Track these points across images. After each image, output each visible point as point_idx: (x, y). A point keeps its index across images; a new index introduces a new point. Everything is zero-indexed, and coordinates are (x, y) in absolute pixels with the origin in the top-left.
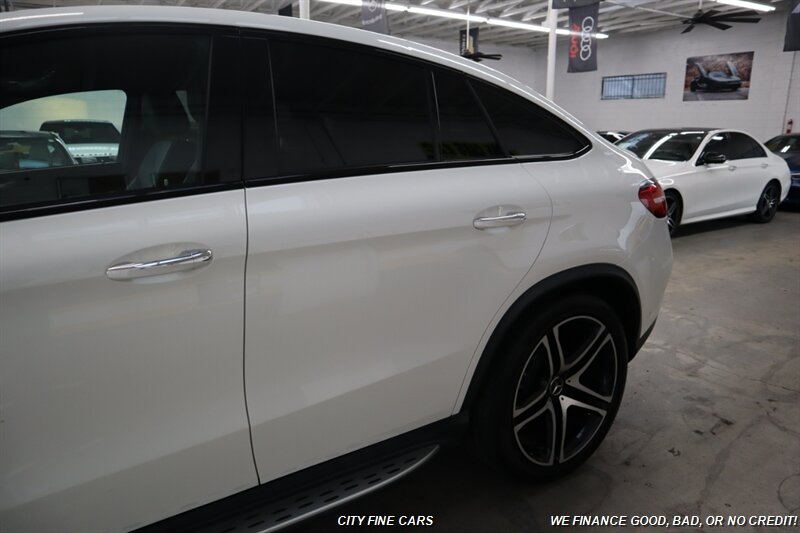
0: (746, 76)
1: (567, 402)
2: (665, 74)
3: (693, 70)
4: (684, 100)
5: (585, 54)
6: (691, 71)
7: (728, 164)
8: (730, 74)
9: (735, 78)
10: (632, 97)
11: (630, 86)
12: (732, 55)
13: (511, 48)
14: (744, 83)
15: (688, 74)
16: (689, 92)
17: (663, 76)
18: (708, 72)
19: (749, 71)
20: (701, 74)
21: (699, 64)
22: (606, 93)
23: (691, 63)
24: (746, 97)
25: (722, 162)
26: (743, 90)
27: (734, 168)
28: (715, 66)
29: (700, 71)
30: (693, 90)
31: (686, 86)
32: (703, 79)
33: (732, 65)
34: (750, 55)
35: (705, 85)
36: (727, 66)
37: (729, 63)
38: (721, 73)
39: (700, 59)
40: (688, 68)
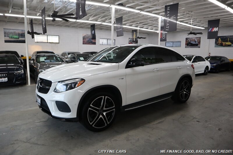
0: (199, 43)
1: (185, 92)
2: (181, 41)
3: (188, 41)
4: (185, 48)
5: (164, 37)
6: (187, 41)
7: (198, 62)
8: (196, 42)
9: (197, 43)
10: (173, 47)
11: (172, 44)
12: (196, 37)
13: (143, 34)
14: (199, 44)
15: (186, 42)
16: (186, 46)
17: (180, 42)
18: (191, 41)
19: (200, 41)
20: (189, 42)
21: (189, 39)
22: (166, 45)
23: (187, 39)
24: (199, 47)
25: (197, 62)
26: (199, 46)
27: (199, 64)
28: (193, 40)
29: (189, 41)
30: (187, 45)
31: (186, 44)
32: (190, 43)
33: (196, 40)
34: (200, 37)
35: (190, 44)
36: (195, 40)
37: (195, 39)
38: (194, 42)
39: (189, 38)
40: (186, 40)
